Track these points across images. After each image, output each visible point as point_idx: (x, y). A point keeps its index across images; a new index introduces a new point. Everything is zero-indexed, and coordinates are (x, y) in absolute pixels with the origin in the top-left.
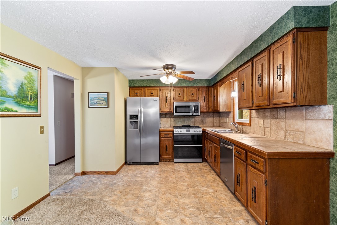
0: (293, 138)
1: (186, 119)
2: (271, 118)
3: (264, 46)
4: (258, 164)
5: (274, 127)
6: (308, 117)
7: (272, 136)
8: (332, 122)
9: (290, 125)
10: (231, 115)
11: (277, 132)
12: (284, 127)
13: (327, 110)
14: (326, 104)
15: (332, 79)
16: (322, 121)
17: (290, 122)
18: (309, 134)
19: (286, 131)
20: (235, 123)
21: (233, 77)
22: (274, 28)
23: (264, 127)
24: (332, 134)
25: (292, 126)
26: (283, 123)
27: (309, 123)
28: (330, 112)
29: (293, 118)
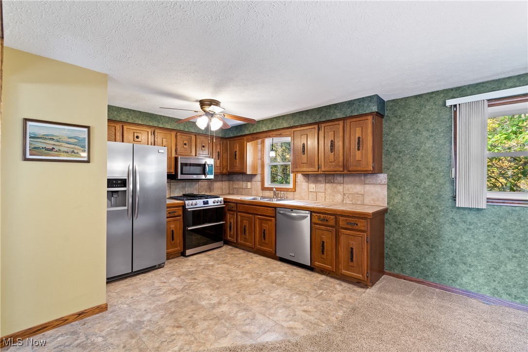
0: (351, 201)
1: (188, 184)
2: (325, 183)
3: (339, 115)
4: (357, 225)
5: (329, 191)
6: (367, 182)
7: (326, 200)
8: (386, 186)
9: (348, 190)
10: (258, 178)
11: (334, 196)
12: (342, 191)
13: (383, 177)
14: (381, 172)
15: (386, 155)
16: (379, 186)
17: (349, 186)
18: (368, 195)
19: (344, 194)
20: (264, 189)
21: (280, 135)
22: (354, 104)
23: (316, 192)
24: (386, 195)
25: (351, 190)
26: (340, 188)
27: (368, 187)
28: (385, 179)
29: (351, 183)
